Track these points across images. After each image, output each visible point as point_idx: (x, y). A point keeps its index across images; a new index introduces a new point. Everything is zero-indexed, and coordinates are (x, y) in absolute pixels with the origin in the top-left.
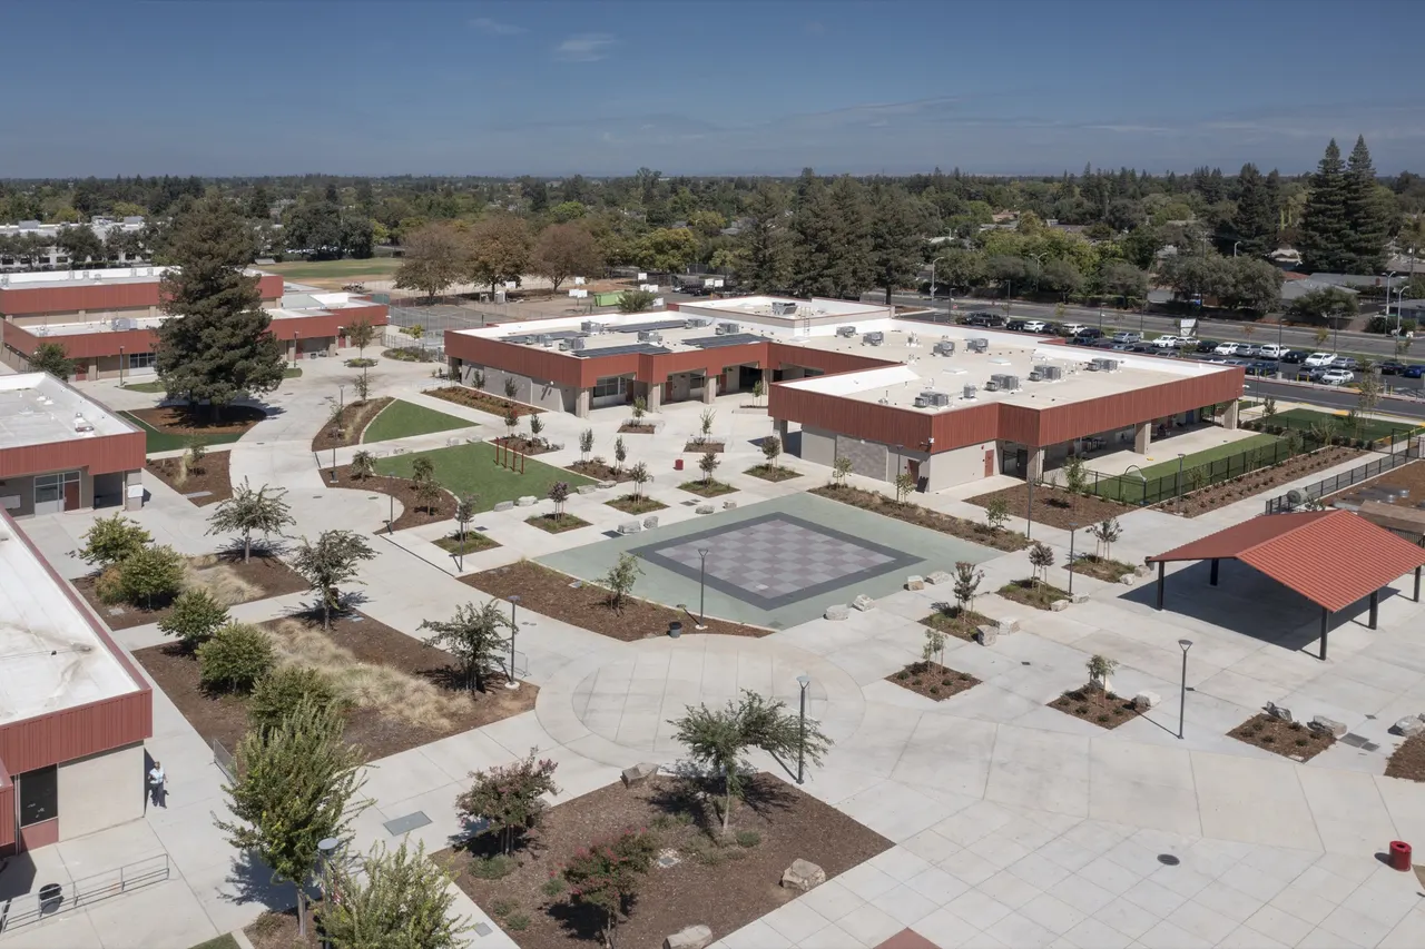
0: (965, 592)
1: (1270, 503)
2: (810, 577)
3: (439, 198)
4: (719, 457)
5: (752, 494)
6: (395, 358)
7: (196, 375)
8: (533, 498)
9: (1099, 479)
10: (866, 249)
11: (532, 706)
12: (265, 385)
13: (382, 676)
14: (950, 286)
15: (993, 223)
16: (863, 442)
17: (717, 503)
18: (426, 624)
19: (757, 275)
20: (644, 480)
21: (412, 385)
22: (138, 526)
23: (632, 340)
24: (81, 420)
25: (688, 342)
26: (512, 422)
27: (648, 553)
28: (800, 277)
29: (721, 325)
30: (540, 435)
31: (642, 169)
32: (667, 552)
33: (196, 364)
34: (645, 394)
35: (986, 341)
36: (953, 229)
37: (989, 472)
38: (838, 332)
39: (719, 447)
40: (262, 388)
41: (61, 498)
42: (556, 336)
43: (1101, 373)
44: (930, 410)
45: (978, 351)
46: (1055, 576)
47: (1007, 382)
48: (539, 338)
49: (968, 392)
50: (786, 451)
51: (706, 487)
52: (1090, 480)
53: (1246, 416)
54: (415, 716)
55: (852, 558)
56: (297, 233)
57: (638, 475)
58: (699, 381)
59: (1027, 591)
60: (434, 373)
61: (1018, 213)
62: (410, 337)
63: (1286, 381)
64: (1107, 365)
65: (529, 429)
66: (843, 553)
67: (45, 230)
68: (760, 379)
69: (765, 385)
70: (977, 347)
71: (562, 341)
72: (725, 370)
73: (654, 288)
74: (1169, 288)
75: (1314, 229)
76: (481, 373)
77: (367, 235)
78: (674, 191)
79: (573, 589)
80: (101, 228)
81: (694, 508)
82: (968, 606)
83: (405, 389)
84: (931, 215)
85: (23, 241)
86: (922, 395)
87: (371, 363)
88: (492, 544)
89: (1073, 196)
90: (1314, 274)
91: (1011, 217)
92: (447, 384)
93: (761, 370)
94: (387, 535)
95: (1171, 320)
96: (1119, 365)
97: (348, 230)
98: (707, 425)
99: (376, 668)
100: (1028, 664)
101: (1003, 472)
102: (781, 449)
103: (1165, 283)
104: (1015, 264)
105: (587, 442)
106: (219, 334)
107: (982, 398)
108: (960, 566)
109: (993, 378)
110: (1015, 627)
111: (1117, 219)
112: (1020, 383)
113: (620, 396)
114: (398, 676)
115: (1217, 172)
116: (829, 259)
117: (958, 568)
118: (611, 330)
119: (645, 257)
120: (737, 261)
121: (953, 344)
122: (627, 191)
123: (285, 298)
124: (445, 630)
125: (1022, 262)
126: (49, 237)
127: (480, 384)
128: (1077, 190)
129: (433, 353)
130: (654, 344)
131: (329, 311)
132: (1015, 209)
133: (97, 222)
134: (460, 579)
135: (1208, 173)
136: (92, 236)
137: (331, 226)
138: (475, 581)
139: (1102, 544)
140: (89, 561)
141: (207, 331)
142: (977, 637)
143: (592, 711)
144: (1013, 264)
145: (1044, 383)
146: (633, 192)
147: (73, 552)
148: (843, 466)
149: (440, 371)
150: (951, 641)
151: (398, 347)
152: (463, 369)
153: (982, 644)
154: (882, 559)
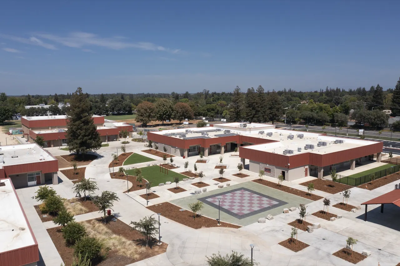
0: (302, 214)
1: (396, 185)
2: (253, 209)
3: (151, 98)
4: (224, 170)
5: (235, 182)
6: (135, 141)
7: (77, 144)
8: (170, 182)
9: (341, 177)
10: (266, 109)
11: (165, 251)
12: (96, 148)
13: (120, 240)
14: (290, 121)
15: (301, 104)
16: (268, 165)
17: (224, 184)
18: (132, 223)
19: (236, 117)
20: (202, 177)
21: (139, 149)
22: (52, 189)
23: (200, 135)
24: (42, 157)
25: (215, 136)
26: (165, 159)
27: (203, 200)
28: (248, 117)
29: (225, 130)
30: (173, 163)
31: (204, 90)
32: (209, 200)
33: (76, 141)
34: (204, 151)
35: (303, 135)
36: (290, 105)
37: (306, 175)
38: (259, 133)
39: (225, 167)
40: (95, 149)
41: (35, 181)
42: (178, 134)
43: (339, 144)
44: (288, 155)
45: (301, 138)
46: (330, 209)
47: (311, 147)
48: (174, 134)
49: (299, 150)
50: (245, 169)
51: (221, 180)
52: (338, 178)
53: (383, 159)
54: (128, 254)
55: (266, 202)
56: (112, 107)
57: (201, 175)
58: (219, 147)
59: (322, 214)
60: (145, 145)
61: (307, 101)
62: (139, 135)
63: (393, 148)
64: (341, 142)
65: (169, 162)
66: (263, 201)
67: (46, 107)
68: (237, 147)
69: (238, 149)
70: (301, 137)
71: (180, 135)
72: (226, 144)
73: (207, 121)
74: (354, 121)
75: (396, 103)
76: (157, 145)
77: (130, 108)
78: (213, 96)
79: (180, 211)
80: (60, 106)
81: (218, 186)
82: (304, 219)
83: (137, 150)
84: (284, 101)
85: (40, 110)
86: (285, 150)
87: (128, 143)
88: (157, 196)
89: (323, 96)
90: (396, 117)
91: (306, 102)
92: (148, 148)
93: (237, 144)
94: (127, 193)
95: (356, 130)
96: (344, 142)
97: (125, 106)
98: (221, 160)
99: (118, 237)
100: (324, 239)
101: (311, 175)
102: (243, 168)
103: (354, 119)
104: (309, 114)
105: (186, 165)
106: (82, 132)
107: (303, 151)
108: (301, 205)
109: (306, 145)
110: (319, 226)
111: (336, 102)
112: (314, 147)
113: (197, 152)
114: (124, 239)
115: (364, 89)
116: (256, 112)
117: (300, 206)
118: (194, 132)
119: (205, 113)
120: (230, 113)
121: (293, 136)
122: (200, 96)
123: (105, 124)
124: (138, 225)
125: (311, 113)
126: (47, 108)
127: (157, 148)
128: (324, 95)
129: (145, 140)
130: (206, 136)
131: (116, 127)
132: (307, 100)
133: (60, 104)
134: (147, 208)
135: (361, 89)
136: (58, 108)
137: (120, 105)
138: (151, 208)
139: (345, 199)
140: (38, 200)
141: (78, 131)
142: (307, 230)
143: (184, 253)
144: (308, 114)
145: (322, 147)
146: (202, 97)
147: (33, 197)
148: (262, 173)
149: (147, 145)
150: (299, 231)
151: (136, 138)
152: (153, 144)
153: (309, 232)
154: (275, 203)
